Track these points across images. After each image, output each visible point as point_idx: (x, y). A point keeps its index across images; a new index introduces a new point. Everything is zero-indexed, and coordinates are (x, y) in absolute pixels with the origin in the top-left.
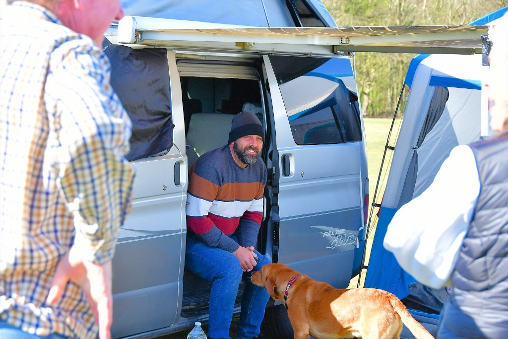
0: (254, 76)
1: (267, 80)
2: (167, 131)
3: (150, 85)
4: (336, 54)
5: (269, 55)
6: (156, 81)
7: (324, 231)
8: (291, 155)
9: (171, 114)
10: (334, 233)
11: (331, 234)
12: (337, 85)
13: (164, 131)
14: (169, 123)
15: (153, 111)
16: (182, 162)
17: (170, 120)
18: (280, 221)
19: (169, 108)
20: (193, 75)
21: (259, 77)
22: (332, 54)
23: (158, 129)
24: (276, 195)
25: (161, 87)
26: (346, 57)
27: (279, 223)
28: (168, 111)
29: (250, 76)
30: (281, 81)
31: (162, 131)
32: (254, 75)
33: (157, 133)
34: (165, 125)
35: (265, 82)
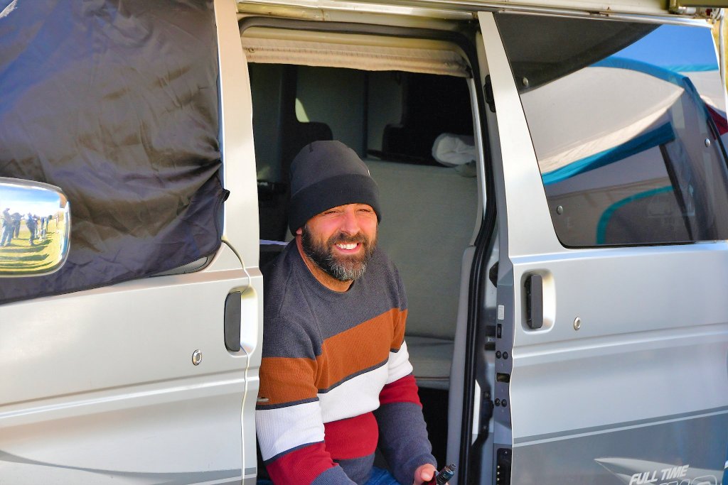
0: (455, 67)
1: (488, 78)
2: (206, 208)
3: (160, 83)
4: (674, 12)
5: (495, 14)
6: (180, 73)
7: (631, 472)
8: (546, 273)
9: (219, 162)
10: (658, 477)
11: (650, 478)
12: (678, 91)
13: (197, 209)
14: (212, 186)
15: (167, 153)
16: (247, 290)
17: (217, 178)
18: (514, 446)
19: (216, 146)
20: (287, 59)
21: (468, 70)
22: (664, 12)
23: (181, 203)
24: (504, 378)
25: (194, 89)
26: (702, 23)
27: (510, 451)
28: (212, 155)
29: (445, 66)
30: (526, 81)
31: (192, 208)
32: (456, 62)
33: (178, 213)
34: (201, 191)
35: (483, 83)
